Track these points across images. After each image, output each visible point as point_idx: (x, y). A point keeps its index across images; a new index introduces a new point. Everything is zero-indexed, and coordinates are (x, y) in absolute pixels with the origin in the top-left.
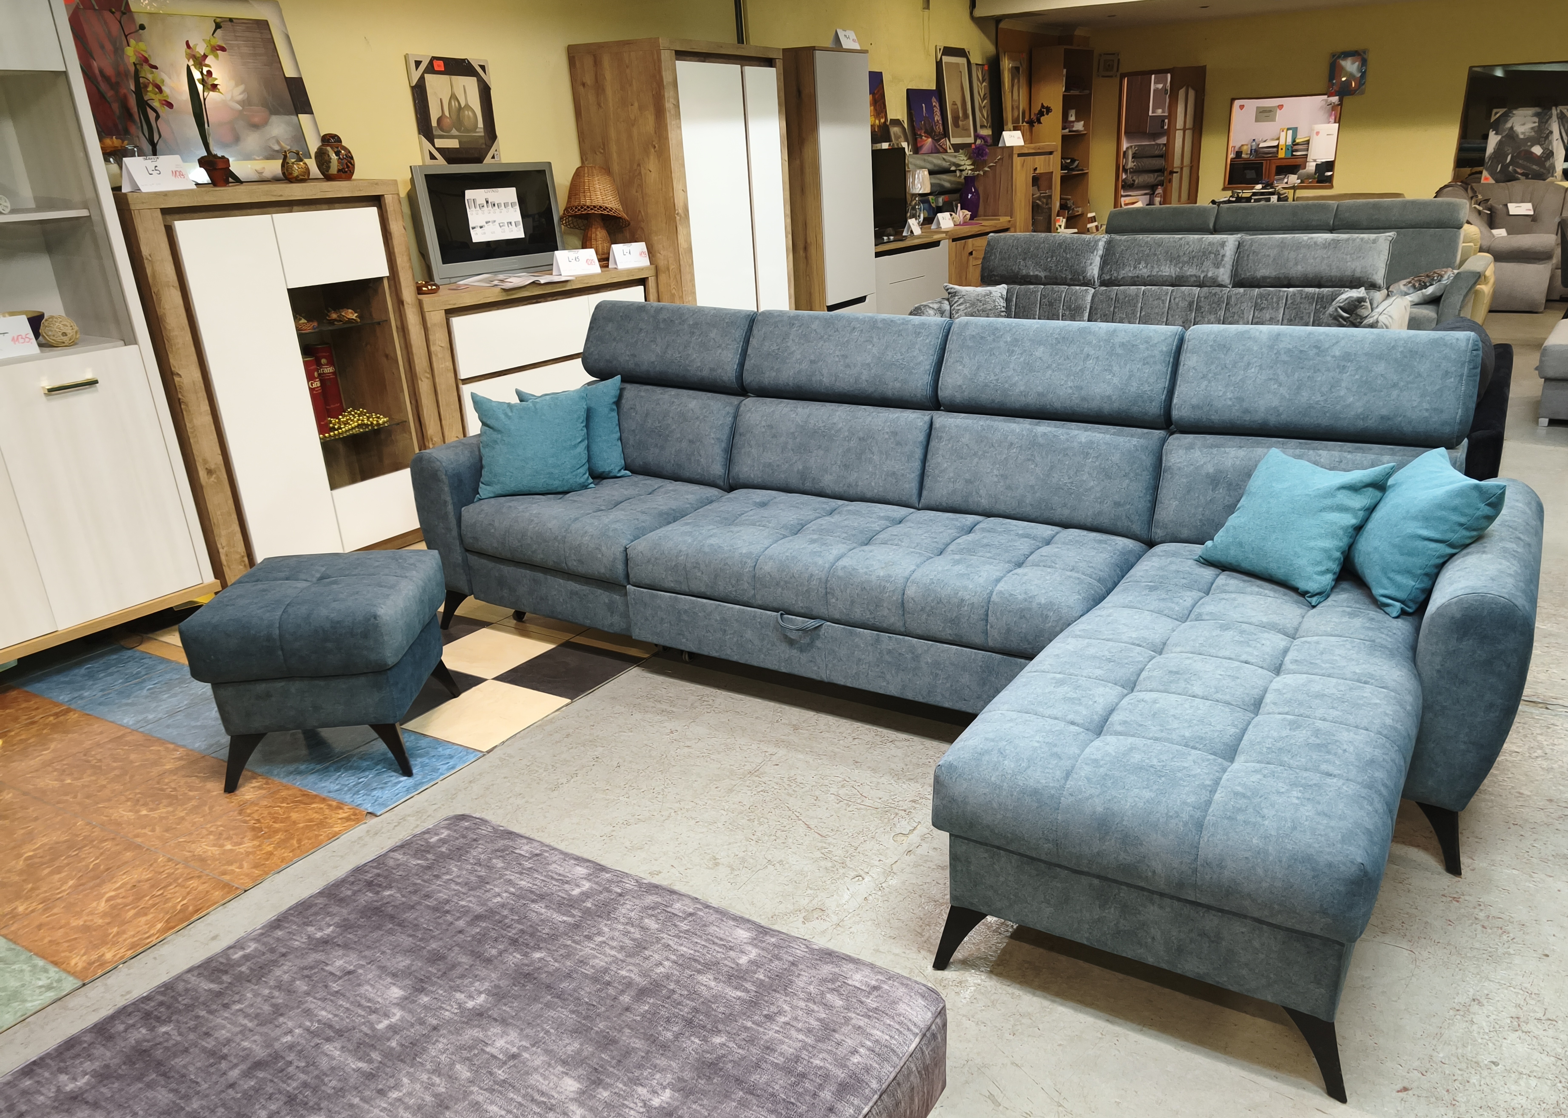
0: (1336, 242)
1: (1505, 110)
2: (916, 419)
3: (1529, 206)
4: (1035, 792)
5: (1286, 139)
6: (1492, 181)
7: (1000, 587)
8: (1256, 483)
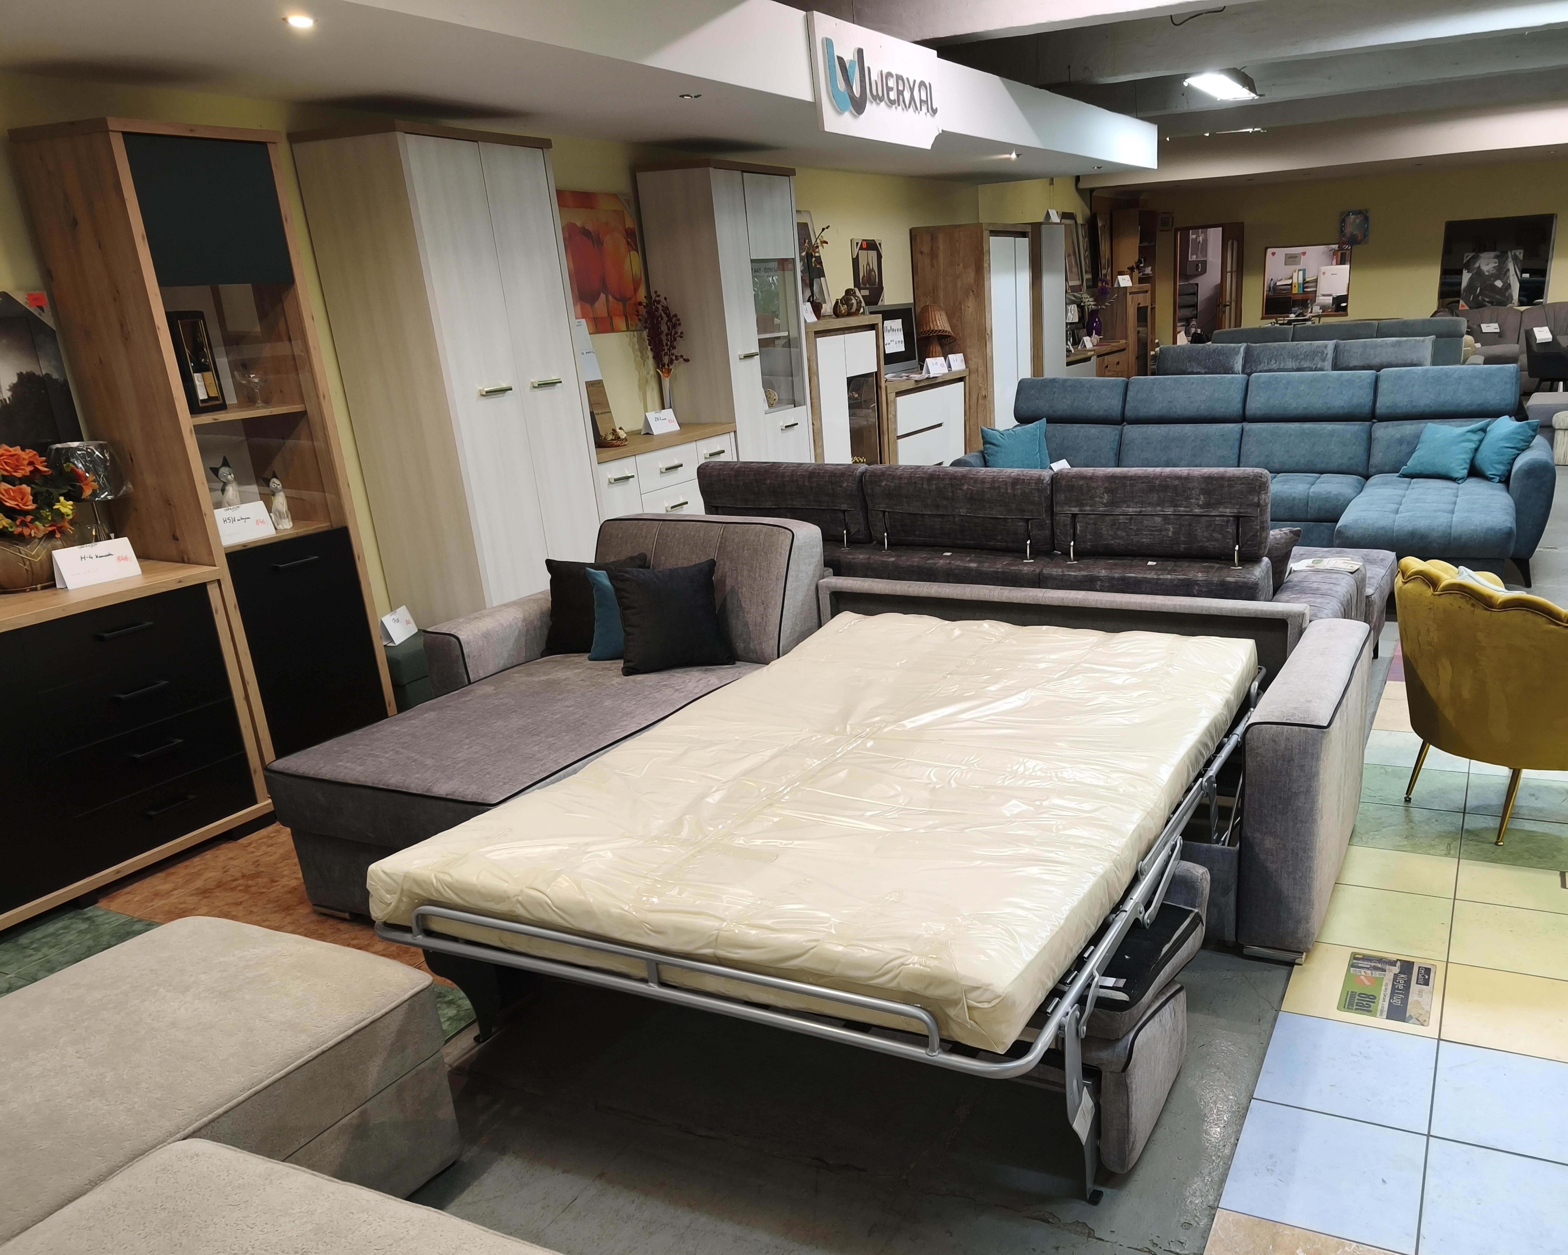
0: (1399, 342)
1: (1473, 254)
2: (1235, 427)
3: (1496, 325)
4: (1383, 528)
5: (1298, 278)
6: (1467, 308)
7: (1312, 490)
8: (1424, 437)
